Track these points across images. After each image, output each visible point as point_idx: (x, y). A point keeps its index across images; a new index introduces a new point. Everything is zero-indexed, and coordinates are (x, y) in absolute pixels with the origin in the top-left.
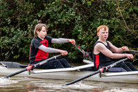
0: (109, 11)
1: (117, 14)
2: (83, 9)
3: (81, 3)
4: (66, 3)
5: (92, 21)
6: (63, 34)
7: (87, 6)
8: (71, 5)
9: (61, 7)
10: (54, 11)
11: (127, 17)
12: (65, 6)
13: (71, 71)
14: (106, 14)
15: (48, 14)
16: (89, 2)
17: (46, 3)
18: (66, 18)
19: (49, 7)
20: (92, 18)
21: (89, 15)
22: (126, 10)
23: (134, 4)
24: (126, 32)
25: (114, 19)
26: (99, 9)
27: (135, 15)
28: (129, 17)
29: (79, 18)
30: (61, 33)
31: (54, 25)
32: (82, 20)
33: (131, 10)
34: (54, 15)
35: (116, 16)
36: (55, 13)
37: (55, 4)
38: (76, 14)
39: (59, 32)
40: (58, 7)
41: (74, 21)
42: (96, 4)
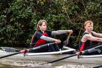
0: (57, 9)
1: (63, 11)
2: (37, 7)
3: (36, 3)
4: (25, 3)
5: (44, 16)
6: (23, 26)
7: (40, 5)
8: (29, 4)
9: (21, 6)
10: (16, 9)
11: (70, 14)
12: (24, 5)
13: (55, 54)
14: (55, 11)
15: (12, 11)
16: (42, 3)
17: (10, 3)
18: (25, 14)
19: (12, 5)
20: (44, 14)
21: (42, 12)
22: (70, 8)
23: (75, 4)
24: (70, 24)
25: (60, 15)
26: (49, 7)
27: (76, 12)
28: (71, 13)
29: (35, 14)
30: (21, 25)
31: (16, 19)
32: (37, 15)
33: (73, 8)
34: (16, 12)
35: (62, 12)
36: (17, 10)
37: (17, 4)
38: (33, 11)
39: (20, 24)
40: (19, 6)
41: (31, 16)
42: (47, 4)
